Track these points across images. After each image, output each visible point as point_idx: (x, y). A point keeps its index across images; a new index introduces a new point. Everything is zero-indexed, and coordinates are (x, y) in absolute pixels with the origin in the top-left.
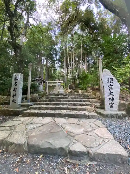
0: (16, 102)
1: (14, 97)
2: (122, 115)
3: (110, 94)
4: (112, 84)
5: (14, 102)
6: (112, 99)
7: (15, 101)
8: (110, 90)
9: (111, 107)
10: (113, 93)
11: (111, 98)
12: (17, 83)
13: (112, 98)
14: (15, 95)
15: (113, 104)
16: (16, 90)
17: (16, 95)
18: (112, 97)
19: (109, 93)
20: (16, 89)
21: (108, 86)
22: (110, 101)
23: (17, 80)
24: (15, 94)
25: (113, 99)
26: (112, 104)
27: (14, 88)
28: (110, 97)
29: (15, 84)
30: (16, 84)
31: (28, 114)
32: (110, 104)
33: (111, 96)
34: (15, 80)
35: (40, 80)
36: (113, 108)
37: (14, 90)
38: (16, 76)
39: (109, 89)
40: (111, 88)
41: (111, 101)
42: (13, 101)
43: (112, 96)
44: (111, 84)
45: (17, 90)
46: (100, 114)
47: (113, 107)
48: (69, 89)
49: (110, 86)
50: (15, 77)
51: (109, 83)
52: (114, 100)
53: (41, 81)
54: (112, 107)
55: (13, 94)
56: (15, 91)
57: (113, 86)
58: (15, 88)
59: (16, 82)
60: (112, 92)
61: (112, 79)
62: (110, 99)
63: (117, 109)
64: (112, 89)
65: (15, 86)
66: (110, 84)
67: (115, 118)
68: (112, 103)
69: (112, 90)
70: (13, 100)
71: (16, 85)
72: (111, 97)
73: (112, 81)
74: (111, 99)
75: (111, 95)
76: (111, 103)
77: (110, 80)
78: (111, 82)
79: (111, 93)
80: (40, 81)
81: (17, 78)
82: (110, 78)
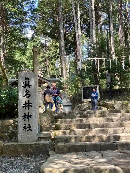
0: (31, 130)
1: (27, 119)
5: (28, 129)
7: (29, 127)
12: (29, 92)
14: (28, 115)
16: (29, 106)
17: (31, 116)
20: (29, 103)
23: (29, 86)
24: (29, 113)
27: (24, 103)
31: (65, 149)
34: (25, 87)
37: (25, 107)
42: (25, 128)
45: (31, 106)
48: (83, 100)
50: (24, 81)
56: (27, 107)
58: (27, 102)
59: (27, 90)
70: (24, 126)
71: (28, 96)
81: (29, 82)
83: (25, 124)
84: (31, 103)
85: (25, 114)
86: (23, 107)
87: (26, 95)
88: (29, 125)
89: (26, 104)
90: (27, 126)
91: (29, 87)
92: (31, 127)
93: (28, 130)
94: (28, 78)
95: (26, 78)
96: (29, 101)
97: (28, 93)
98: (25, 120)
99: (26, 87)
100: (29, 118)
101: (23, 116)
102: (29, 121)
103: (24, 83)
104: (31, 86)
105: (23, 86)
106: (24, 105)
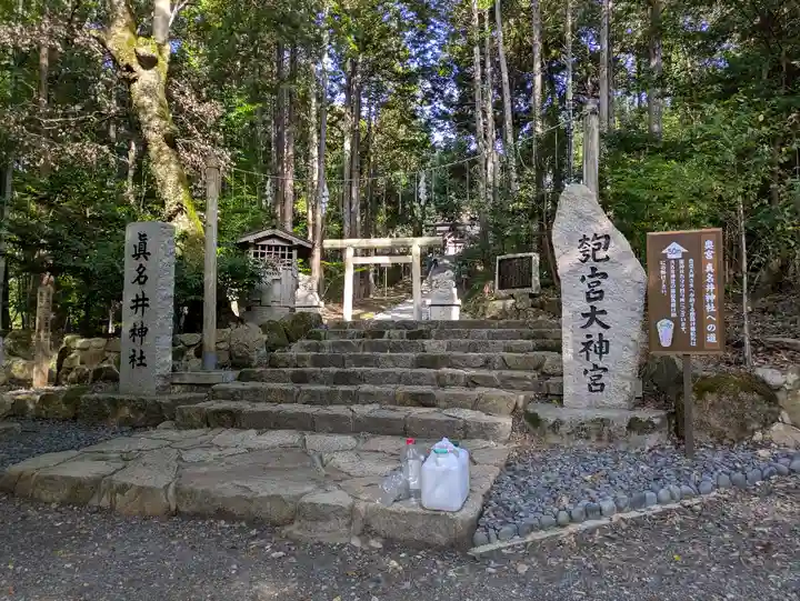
0: (145, 365)
1: (138, 338)
3: (588, 319)
4: (601, 268)
5: (138, 362)
6: (601, 347)
7: (142, 358)
8: (589, 299)
9: (594, 388)
10: (603, 312)
11: (592, 342)
12: (145, 268)
13: (601, 341)
14: (142, 329)
15: (605, 370)
16: (144, 305)
17: (147, 330)
18: (601, 335)
19: (585, 315)
20: (144, 299)
21: (583, 279)
22: (588, 359)
23: (146, 255)
24: (142, 324)
25: (603, 346)
26: (597, 372)
27: (135, 298)
28: (588, 336)
29: (140, 273)
30: (141, 278)
31: (197, 418)
32: (590, 374)
33: (595, 329)
34: (136, 256)
35: (277, 242)
36: (602, 390)
37: (136, 307)
38: (143, 237)
39: (588, 293)
40: (598, 288)
41: (594, 358)
42: (133, 358)
43: (602, 330)
44: (595, 264)
45: (147, 305)
47: (603, 385)
48: (498, 293)
49: (590, 276)
50: (137, 242)
51: (585, 261)
52: (607, 352)
53: (283, 248)
54: (598, 388)
55: (132, 327)
56: (140, 309)
57: (605, 275)
58: (141, 297)
59: (141, 266)
60: (599, 309)
61: (602, 241)
62: (587, 345)
63: (621, 399)
64: (601, 292)
65: (141, 283)
66: (593, 269)
68: (600, 365)
69: (601, 298)
70: (132, 353)
71: (142, 280)
72: (596, 338)
73: (606, 248)
74: (592, 347)
75: (595, 324)
76: (596, 367)
77: (591, 245)
78: (601, 254)
79: (592, 316)
80: (277, 248)
81: (146, 244)
82: (591, 236)
83: (134, 351)
84: (147, 299)
85: (135, 326)
86: (132, 308)
87: (138, 279)
88: (142, 352)
89: (137, 300)
90: (138, 355)
91: (147, 259)
92: (144, 358)
93: (138, 365)
94: (145, 235)
95: (140, 236)
96: (144, 294)
97: (144, 273)
98: (134, 340)
99: (139, 257)
100: (141, 336)
101: (131, 331)
102: (142, 342)
103: (135, 246)
104: (149, 254)
105: (134, 256)
106: (133, 301)
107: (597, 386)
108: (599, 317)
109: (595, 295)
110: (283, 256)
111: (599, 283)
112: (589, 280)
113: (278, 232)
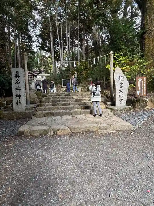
0: (21, 104)
2: (128, 109)
5: (19, 103)
7: (20, 102)
8: (120, 88)
10: (122, 90)
15: (122, 100)
16: (19, 89)
17: (21, 95)
19: (120, 90)
21: (119, 84)
23: (19, 77)
24: (19, 94)
25: (122, 96)
30: (18, 82)
33: (121, 93)
37: (17, 90)
38: (17, 72)
41: (121, 98)
42: (17, 102)
44: (121, 82)
46: (112, 109)
48: (63, 86)
55: (16, 95)
56: (18, 90)
57: (123, 83)
58: (18, 87)
59: (17, 79)
61: (123, 77)
62: (120, 96)
63: (125, 104)
65: (17, 84)
67: (123, 111)
71: (18, 83)
76: (121, 99)
78: (122, 80)
81: (18, 74)
82: (121, 77)
83: (17, 101)
84: (20, 88)
85: (17, 94)
86: (16, 90)
87: (17, 83)
88: (20, 101)
89: (17, 88)
90: (19, 101)
92: (21, 102)
94: (18, 72)
95: (16, 72)
96: (19, 86)
97: (19, 81)
98: (17, 98)
99: (16, 77)
100: (19, 97)
101: (16, 96)
102: (20, 99)
103: (15, 75)
104: (20, 77)
105: (15, 77)
106: (16, 88)
107: (121, 102)
108: (122, 91)
109: (121, 87)
110: (32, 78)
111: (122, 85)
112: (120, 84)
113: (31, 72)
